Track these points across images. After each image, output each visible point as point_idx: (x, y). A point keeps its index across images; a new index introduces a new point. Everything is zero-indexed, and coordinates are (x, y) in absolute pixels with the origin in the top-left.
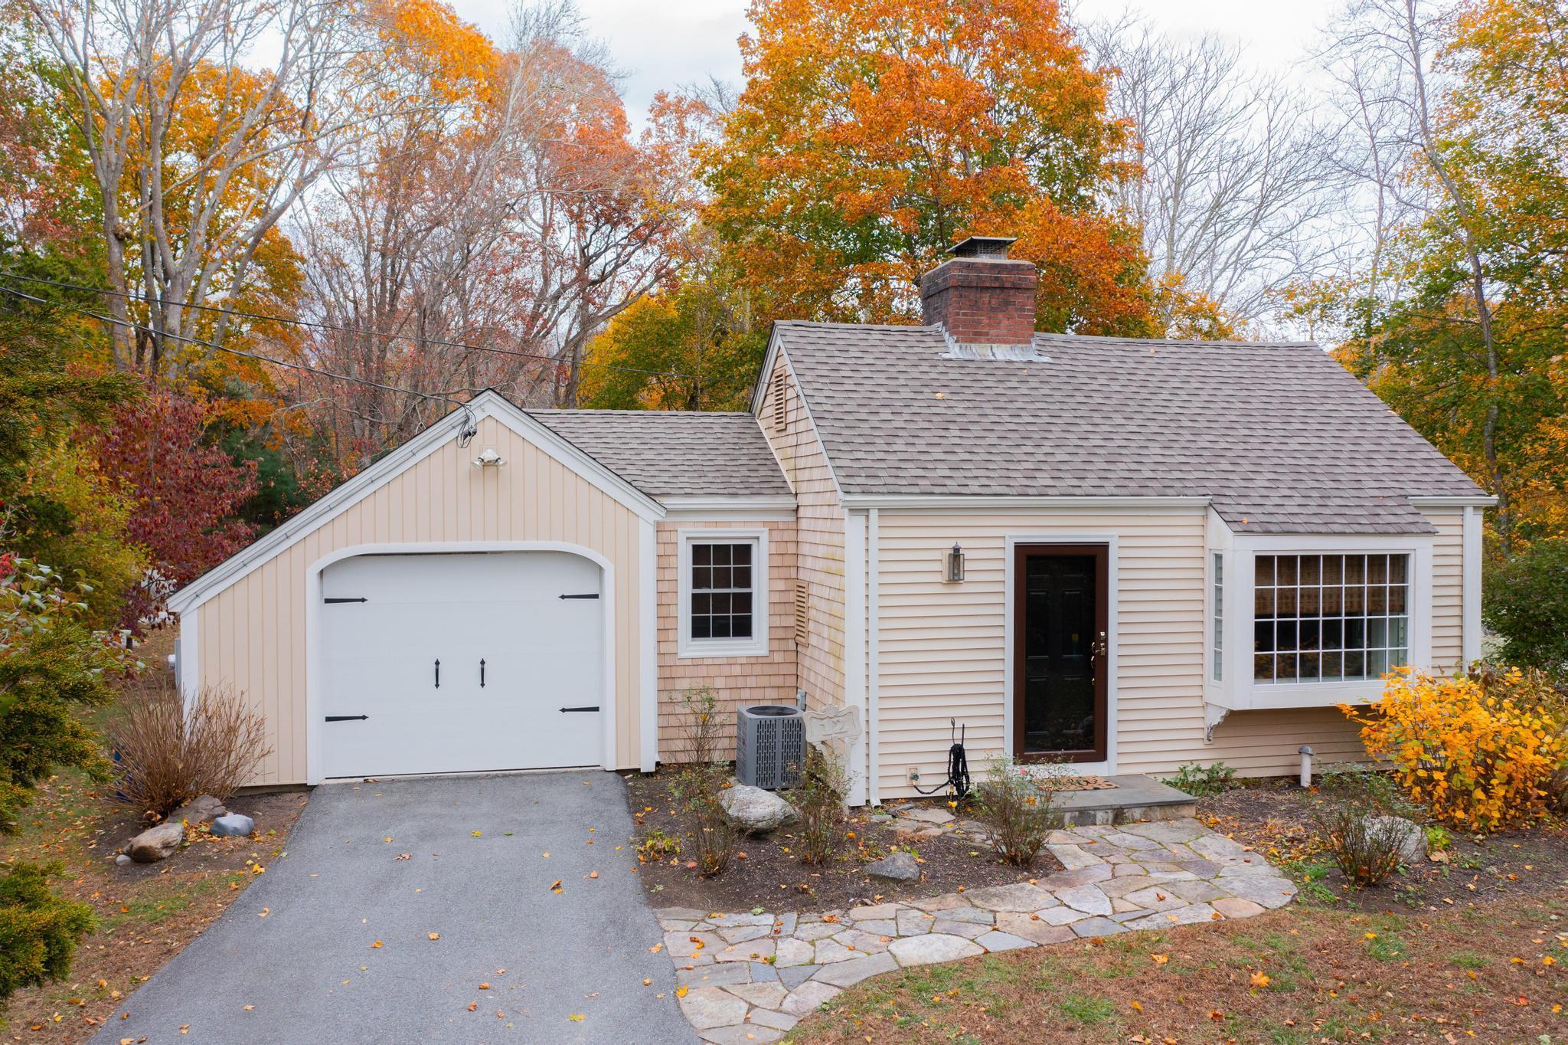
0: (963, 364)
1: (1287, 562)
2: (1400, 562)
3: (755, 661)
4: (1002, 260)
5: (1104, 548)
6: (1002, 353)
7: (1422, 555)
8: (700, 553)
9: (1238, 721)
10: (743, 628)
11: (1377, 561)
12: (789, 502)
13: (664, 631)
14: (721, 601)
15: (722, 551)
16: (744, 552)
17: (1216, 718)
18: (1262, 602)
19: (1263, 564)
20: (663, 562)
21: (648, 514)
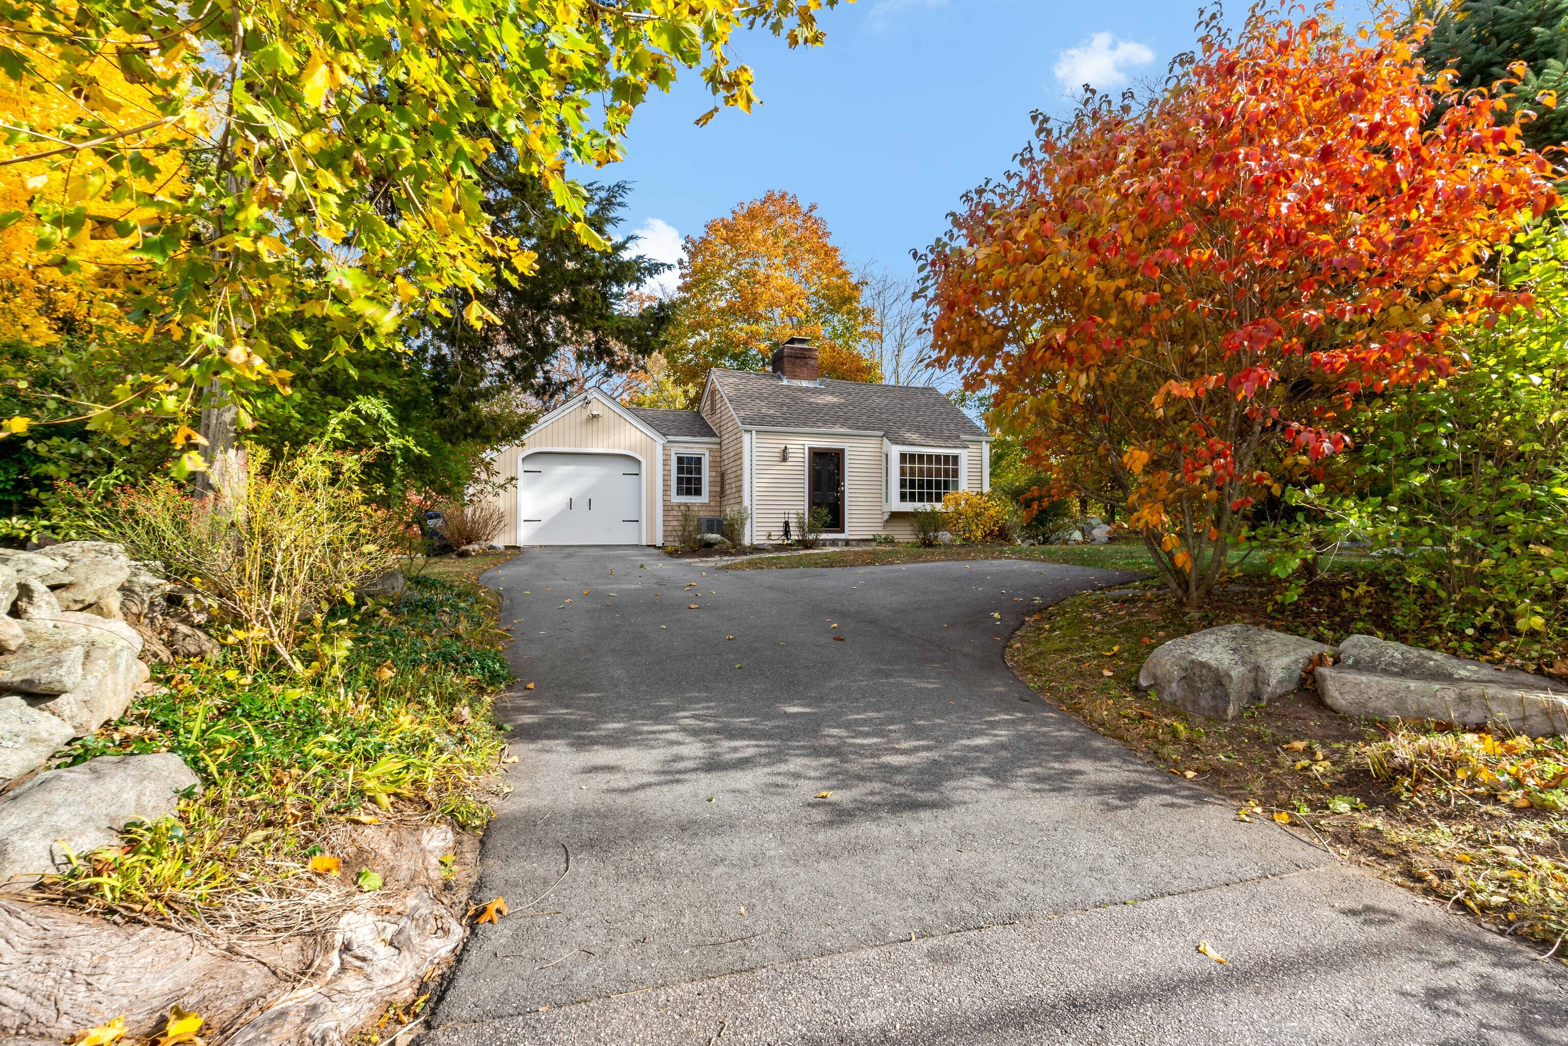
0: (788, 387)
1: (912, 456)
2: (956, 458)
3: (703, 505)
4: (805, 346)
5: (843, 450)
6: (805, 384)
7: (964, 455)
8: (680, 460)
9: (895, 516)
10: (698, 492)
11: (947, 458)
12: (717, 440)
13: (666, 491)
14: (689, 480)
15: (690, 460)
16: (699, 461)
17: (886, 517)
18: (903, 472)
19: (903, 457)
20: (666, 463)
21: (660, 441)
